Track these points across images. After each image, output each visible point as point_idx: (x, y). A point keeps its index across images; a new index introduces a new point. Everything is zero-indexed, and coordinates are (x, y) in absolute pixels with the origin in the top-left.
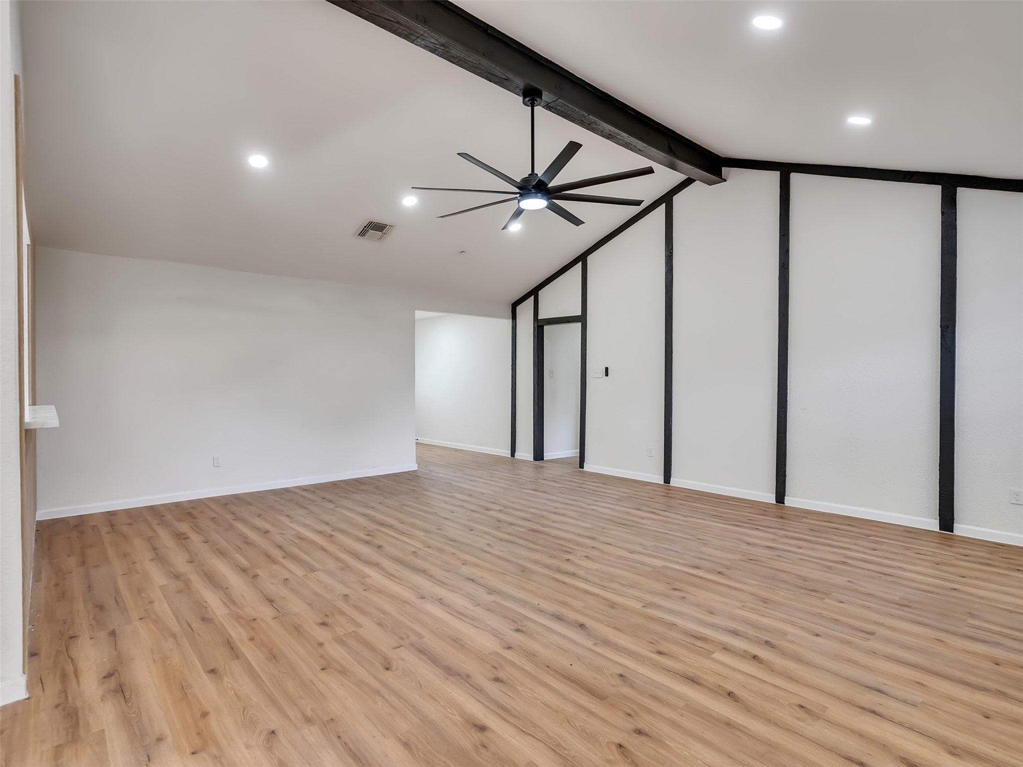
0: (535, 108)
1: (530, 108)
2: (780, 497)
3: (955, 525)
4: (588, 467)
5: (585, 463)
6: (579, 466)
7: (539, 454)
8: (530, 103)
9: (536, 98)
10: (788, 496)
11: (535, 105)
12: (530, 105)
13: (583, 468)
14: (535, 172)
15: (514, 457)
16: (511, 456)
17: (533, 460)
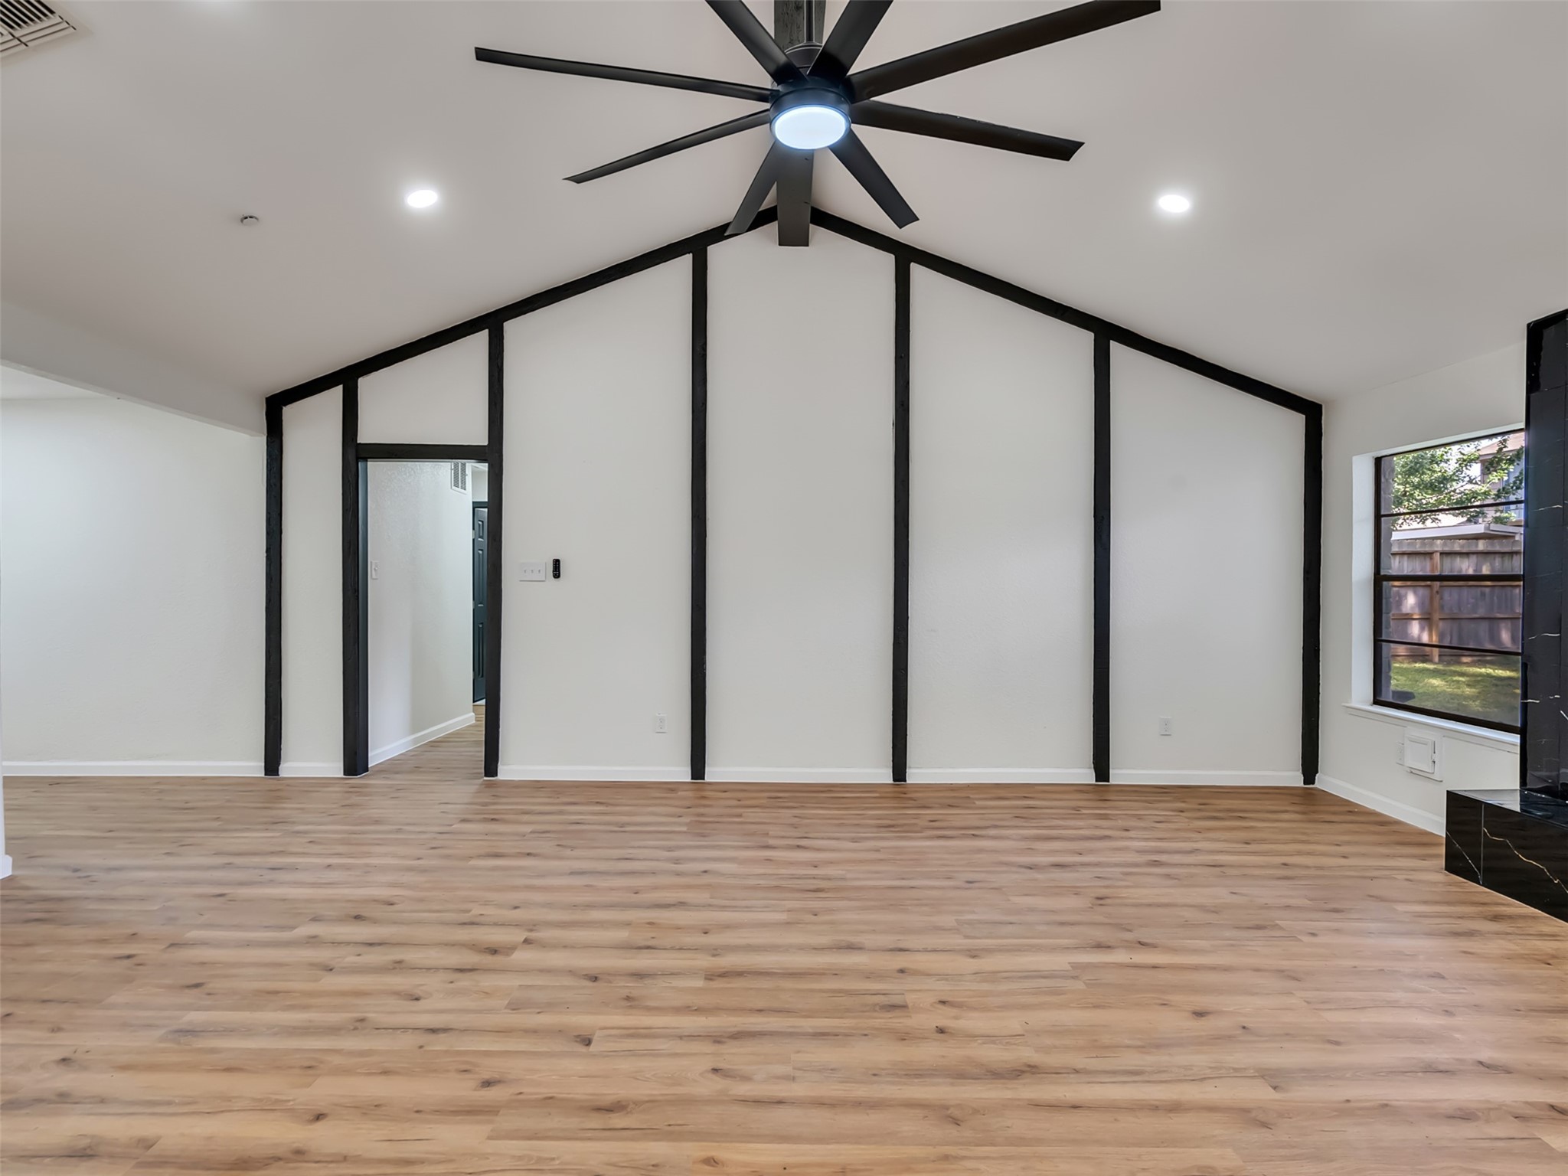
2: (899, 771)
3: (1111, 771)
4: (507, 771)
5: (499, 764)
6: (483, 771)
7: (355, 759)
10: (910, 768)
13: (495, 774)
15: (278, 775)
16: (266, 775)
17: (345, 774)
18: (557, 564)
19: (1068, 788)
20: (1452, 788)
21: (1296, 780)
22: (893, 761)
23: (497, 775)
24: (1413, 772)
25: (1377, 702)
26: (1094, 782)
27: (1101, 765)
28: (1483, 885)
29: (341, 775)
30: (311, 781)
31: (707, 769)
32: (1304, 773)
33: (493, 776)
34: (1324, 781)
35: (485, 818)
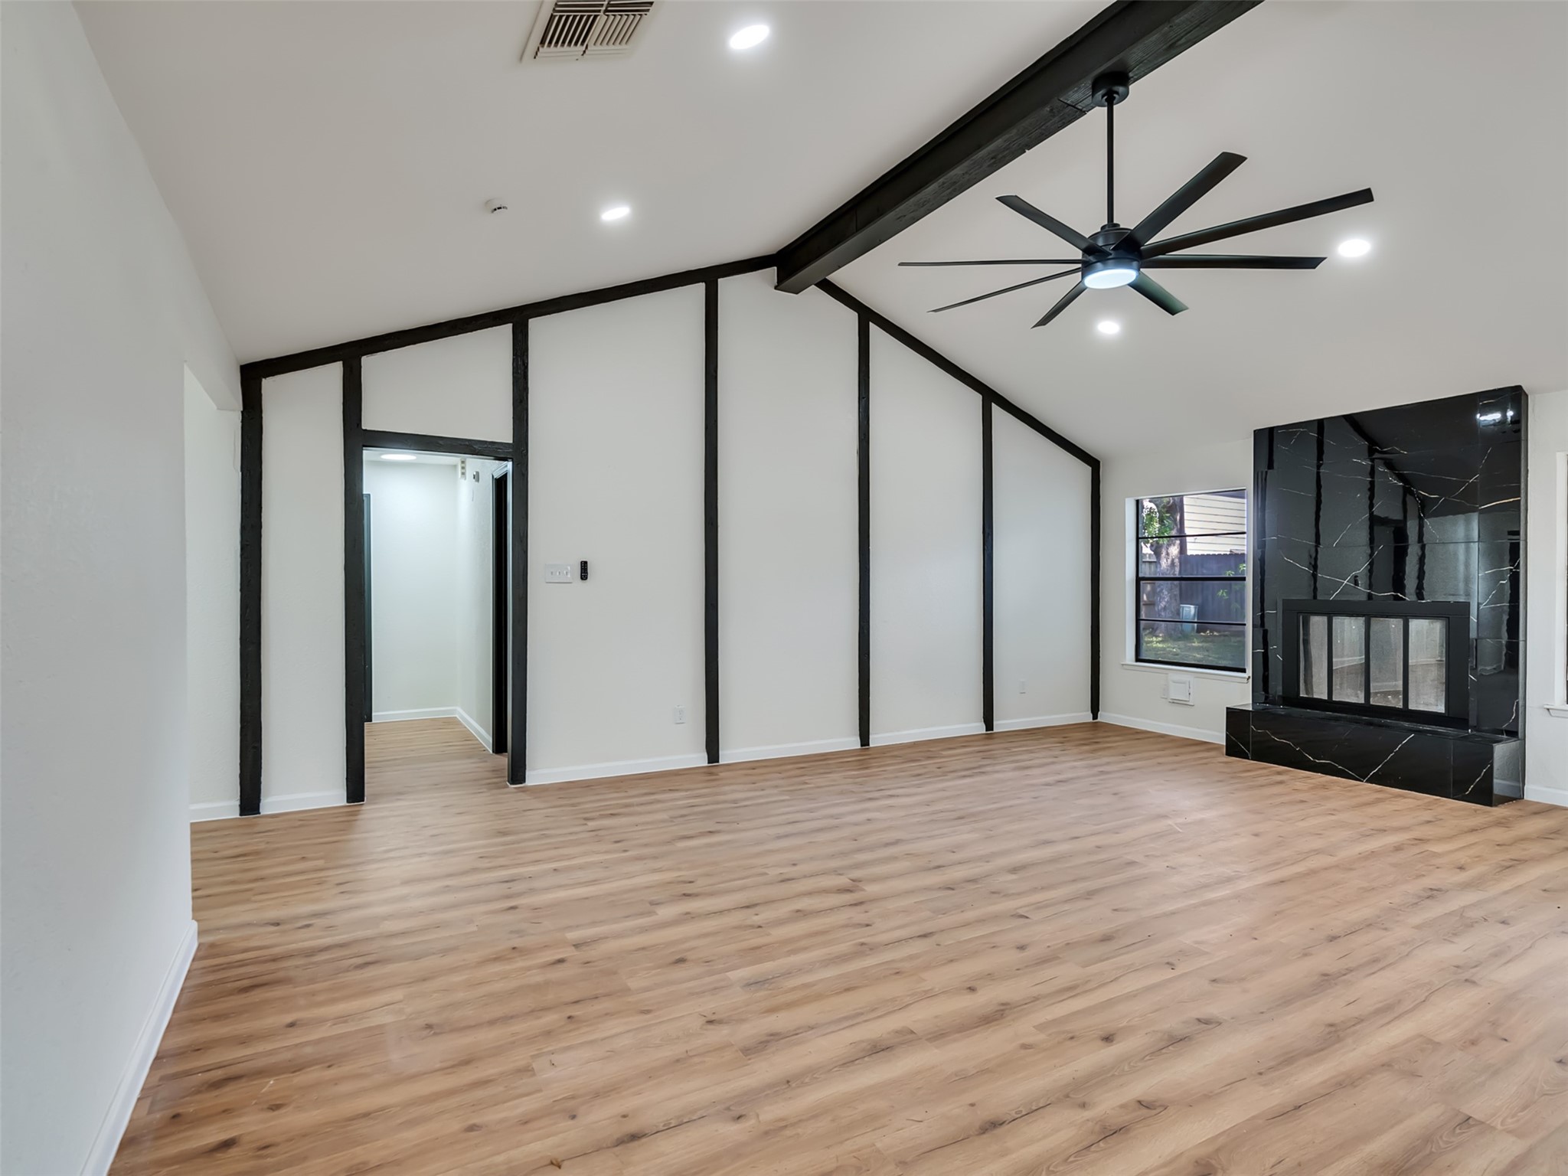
0: (1115, 107)
1: (1106, 108)
2: (865, 740)
3: (994, 723)
4: (534, 776)
5: (526, 769)
6: (511, 778)
8: (1106, 100)
9: (1116, 88)
10: (872, 736)
11: (1115, 102)
12: (1106, 104)
14: (1115, 222)
15: (259, 813)
16: (241, 815)
17: (348, 802)
18: (584, 566)
19: (973, 738)
20: (1230, 706)
21: (1089, 718)
22: (860, 730)
23: (524, 781)
24: (1174, 702)
25: (1138, 660)
26: (984, 732)
27: (988, 719)
28: (1252, 759)
29: (344, 802)
30: (311, 814)
31: (721, 753)
32: (1092, 712)
33: (521, 783)
34: (1103, 717)
35: (600, 815)
